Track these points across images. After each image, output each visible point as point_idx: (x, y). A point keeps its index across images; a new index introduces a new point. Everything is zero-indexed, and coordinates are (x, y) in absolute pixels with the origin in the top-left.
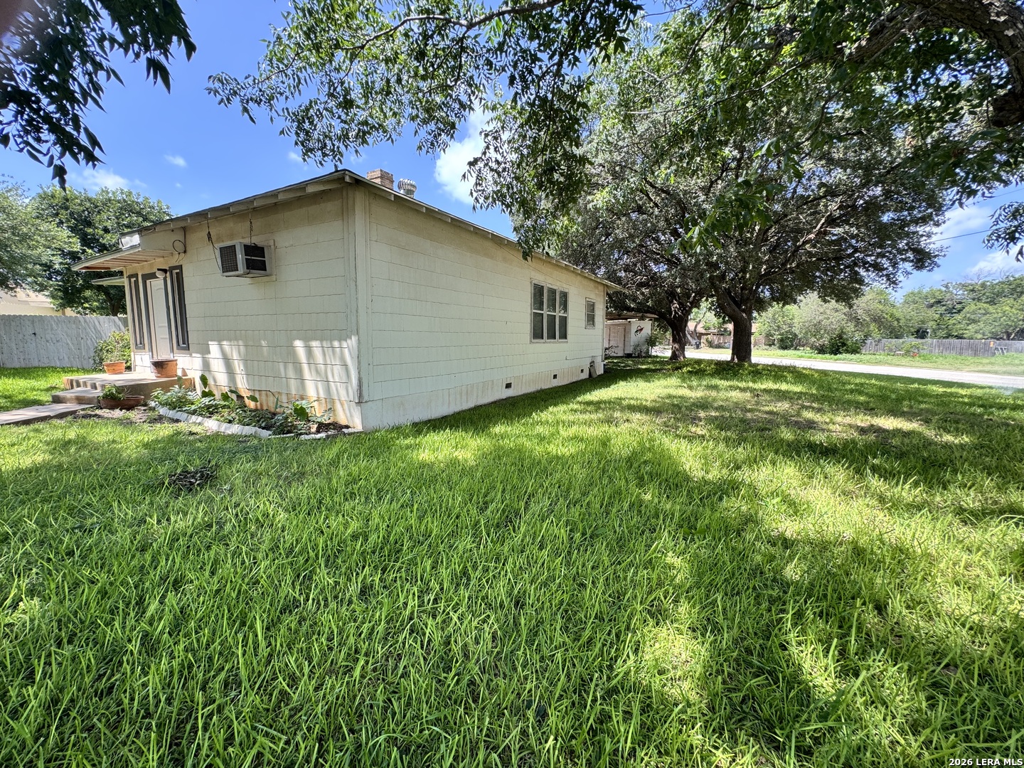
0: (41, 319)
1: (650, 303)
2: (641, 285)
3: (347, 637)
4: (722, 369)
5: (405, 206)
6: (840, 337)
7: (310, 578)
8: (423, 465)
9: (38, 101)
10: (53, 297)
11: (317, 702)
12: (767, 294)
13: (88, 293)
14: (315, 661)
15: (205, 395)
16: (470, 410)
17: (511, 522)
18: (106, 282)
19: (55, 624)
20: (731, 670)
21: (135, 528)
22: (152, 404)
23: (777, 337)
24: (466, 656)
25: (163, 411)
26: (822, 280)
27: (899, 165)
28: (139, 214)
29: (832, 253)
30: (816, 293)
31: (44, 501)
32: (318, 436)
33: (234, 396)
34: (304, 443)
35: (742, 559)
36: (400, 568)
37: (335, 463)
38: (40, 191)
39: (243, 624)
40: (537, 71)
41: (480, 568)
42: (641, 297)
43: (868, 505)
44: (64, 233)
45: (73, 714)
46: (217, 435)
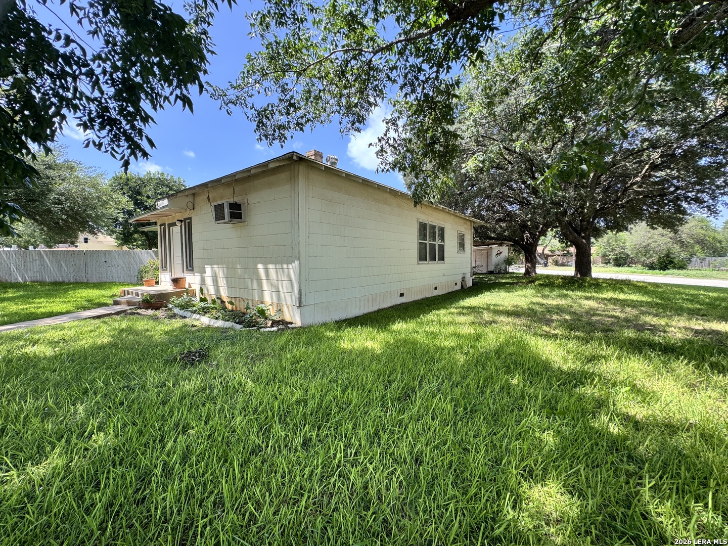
0: (110, 252)
1: (506, 233)
2: (500, 220)
3: (295, 476)
4: (568, 283)
5: (331, 172)
6: (668, 256)
7: (269, 431)
8: (344, 352)
9: (121, 123)
10: (117, 238)
11: (275, 524)
12: (602, 224)
13: (136, 236)
14: (274, 493)
15: (202, 300)
16: (375, 312)
17: (409, 397)
18: (146, 229)
19: (112, 451)
20: (597, 532)
21: (159, 389)
22: (170, 306)
23: (612, 256)
24: (380, 499)
25: (176, 311)
26: (649, 212)
27: (712, 121)
28: (167, 186)
29: (656, 191)
30: (644, 222)
31: (107, 368)
32: (273, 329)
33: (219, 301)
34: (263, 334)
35: (599, 437)
36: (330, 427)
37: (283, 348)
38: (114, 175)
39: (226, 461)
40: (422, 78)
41: (388, 431)
42: (499, 229)
43: (710, 397)
44: (125, 199)
45: (121, 515)
46: (208, 328)
